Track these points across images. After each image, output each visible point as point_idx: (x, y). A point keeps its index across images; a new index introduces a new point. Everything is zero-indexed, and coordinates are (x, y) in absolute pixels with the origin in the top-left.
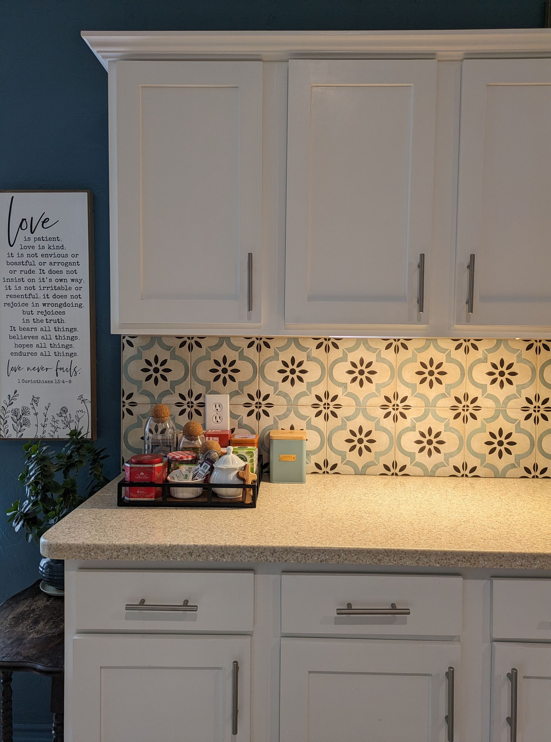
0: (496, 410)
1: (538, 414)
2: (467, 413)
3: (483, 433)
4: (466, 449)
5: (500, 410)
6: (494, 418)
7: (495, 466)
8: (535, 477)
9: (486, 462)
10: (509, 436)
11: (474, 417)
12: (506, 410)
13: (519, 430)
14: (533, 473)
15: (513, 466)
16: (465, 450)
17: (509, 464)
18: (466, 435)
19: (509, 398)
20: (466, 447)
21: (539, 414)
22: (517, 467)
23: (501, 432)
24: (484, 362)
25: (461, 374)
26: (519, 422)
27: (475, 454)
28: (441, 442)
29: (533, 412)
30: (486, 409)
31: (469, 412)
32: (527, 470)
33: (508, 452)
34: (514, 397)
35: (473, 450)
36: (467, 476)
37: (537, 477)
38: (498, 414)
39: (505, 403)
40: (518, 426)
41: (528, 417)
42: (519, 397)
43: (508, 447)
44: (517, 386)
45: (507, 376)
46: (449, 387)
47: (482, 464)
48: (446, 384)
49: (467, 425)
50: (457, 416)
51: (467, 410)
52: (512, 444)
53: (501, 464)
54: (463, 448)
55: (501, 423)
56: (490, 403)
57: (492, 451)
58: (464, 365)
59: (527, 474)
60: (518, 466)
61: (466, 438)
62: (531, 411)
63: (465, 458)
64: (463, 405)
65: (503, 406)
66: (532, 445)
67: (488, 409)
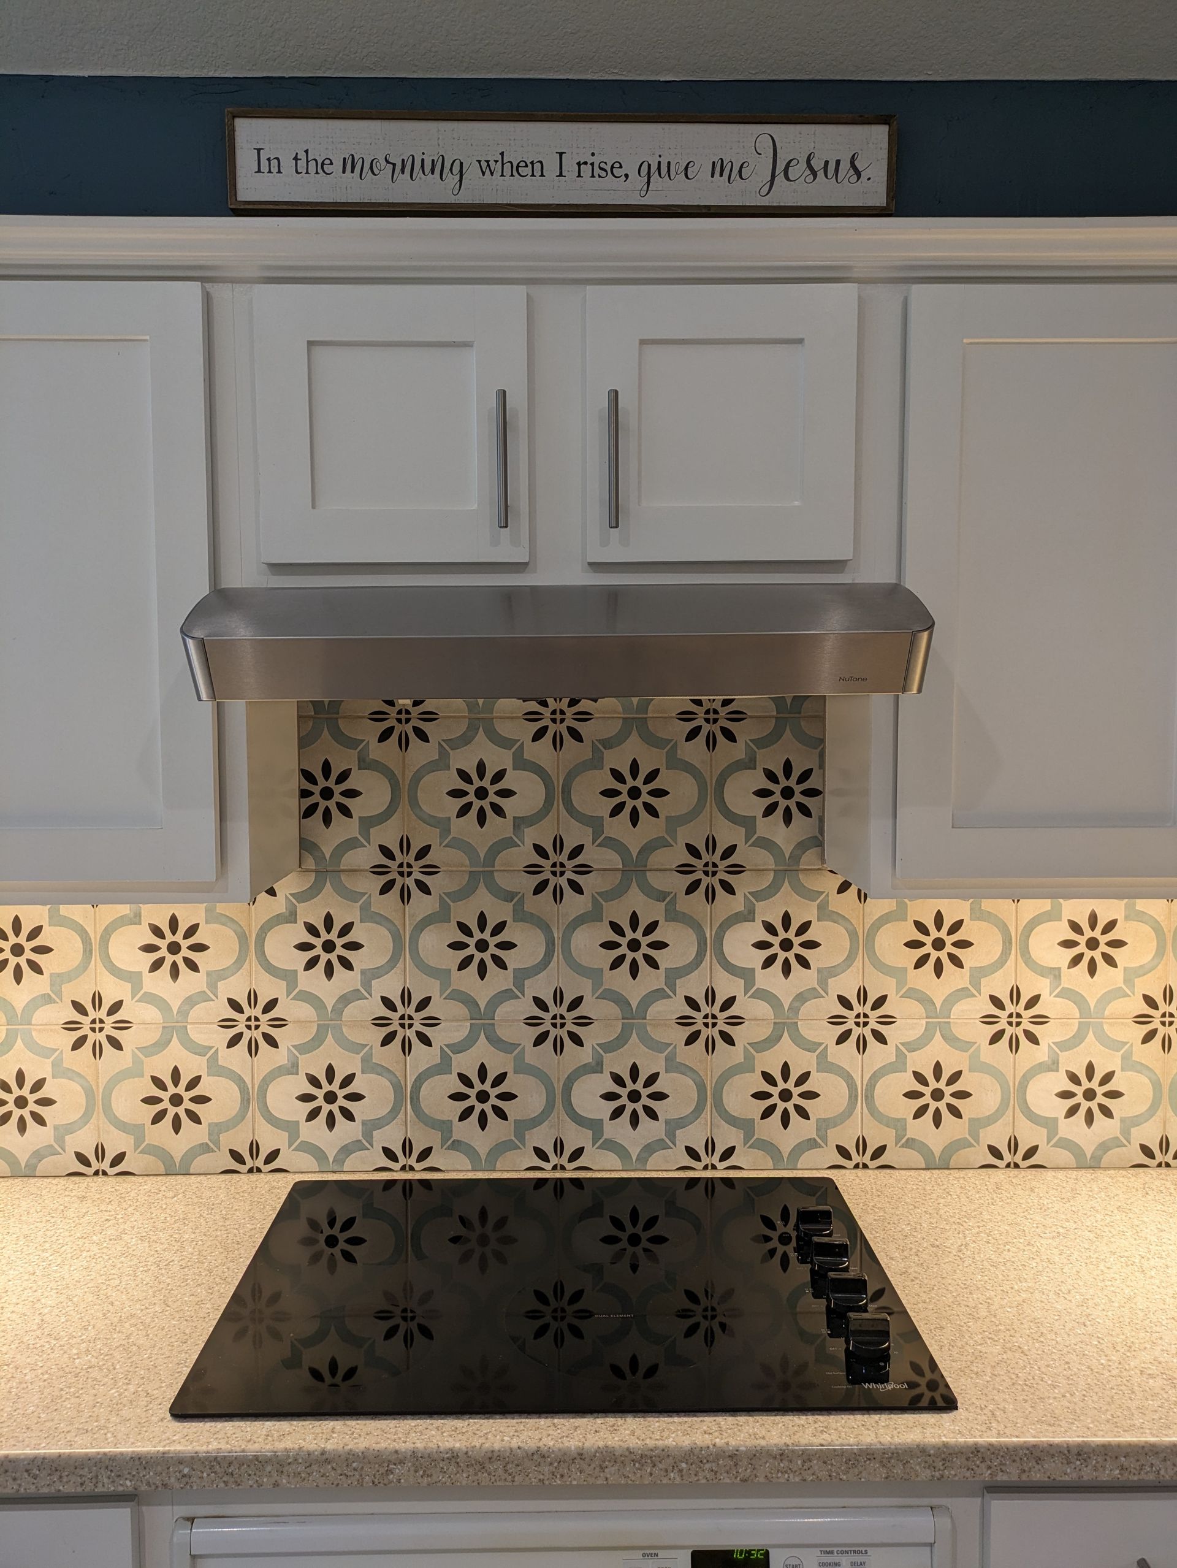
0: (163, 1027)
1: (257, 1035)
2: (101, 1037)
3: (136, 1079)
4: (102, 1115)
5: (173, 1027)
6: (161, 1045)
7: (165, 1151)
8: (255, 1171)
9: (146, 1143)
10: (194, 1082)
11: (116, 1044)
12: (186, 1027)
13: (216, 1069)
14: (250, 1163)
15: (205, 1148)
16: (99, 1118)
17: (197, 1145)
18: (100, 1084)
19: (191, 1002)
20: (101, 1111)
21: (257, 1033)
22: (213, 1151)
23: (176, 1075)
24: (135, 924)
25: (85, 950)
26: (215, 1052)
27: (122, 1126)
28: (47, 1102)
29: (245, 1030)
30: (142, 1026)
31: (104, 1033)
32: (236, 1156)
33: (194, 1118)
34: (202, 997)
35: (116, 1117)
36: (105, 1173)
37: (259, 1170)
38: (169, 1037)
39: (184, 1013)
40: (213, 1061)
41: (234, 1041)
42: (214, 998)
43: (193, 1107)
44: (208, 974)
45: (185, 952)
46: (58, 980)
47: (136, 1148)
48: (51, 974)
49: (101, 1063)
50: (78, 1044)
51: (101, 1030)
52: (202, 1100)
53: (179, 1144)
54: (95, 1113)
55: (176, 1055)
56: (151, 1013)
57: (158, 1118)
58: (90, 930)
59: (236, 1166)
60: (215, 1149)
61: (101, 1090)
62: (241, 1028)
63: (99, 1134)
64: (90, 1018)
65: (180, 1019)
66: (245, 1101)
67: (147, 1026)
